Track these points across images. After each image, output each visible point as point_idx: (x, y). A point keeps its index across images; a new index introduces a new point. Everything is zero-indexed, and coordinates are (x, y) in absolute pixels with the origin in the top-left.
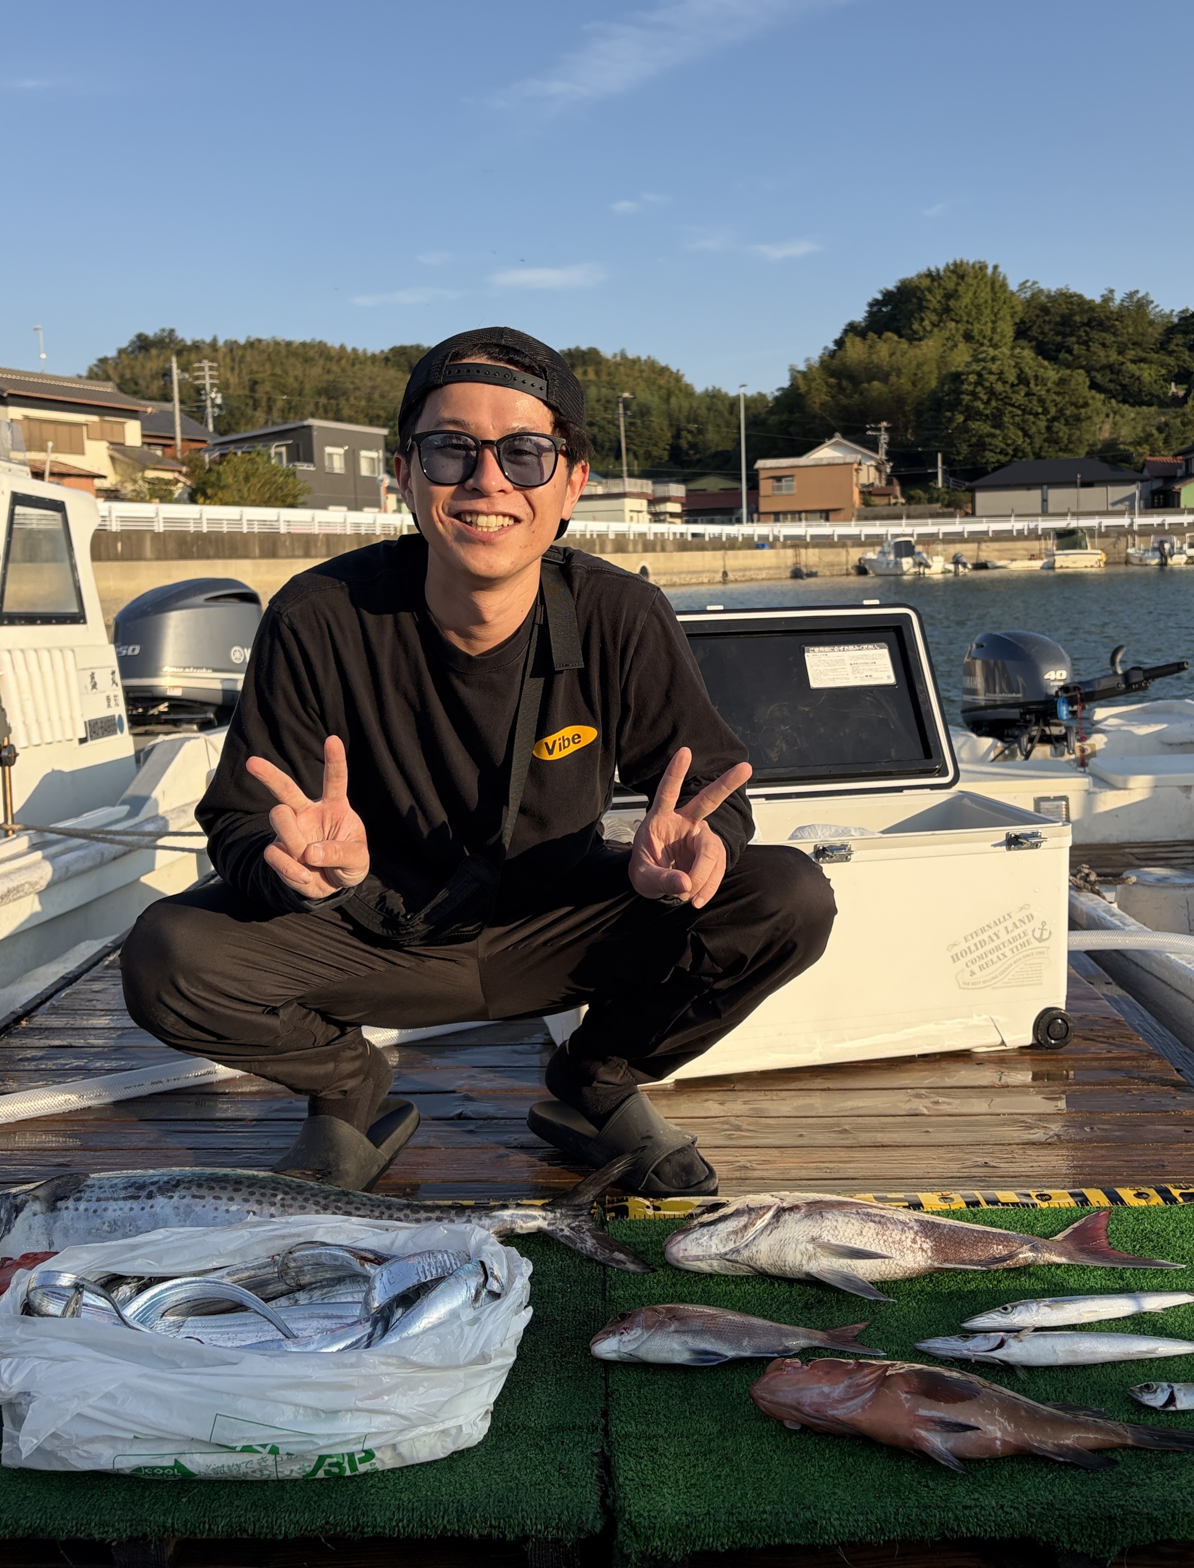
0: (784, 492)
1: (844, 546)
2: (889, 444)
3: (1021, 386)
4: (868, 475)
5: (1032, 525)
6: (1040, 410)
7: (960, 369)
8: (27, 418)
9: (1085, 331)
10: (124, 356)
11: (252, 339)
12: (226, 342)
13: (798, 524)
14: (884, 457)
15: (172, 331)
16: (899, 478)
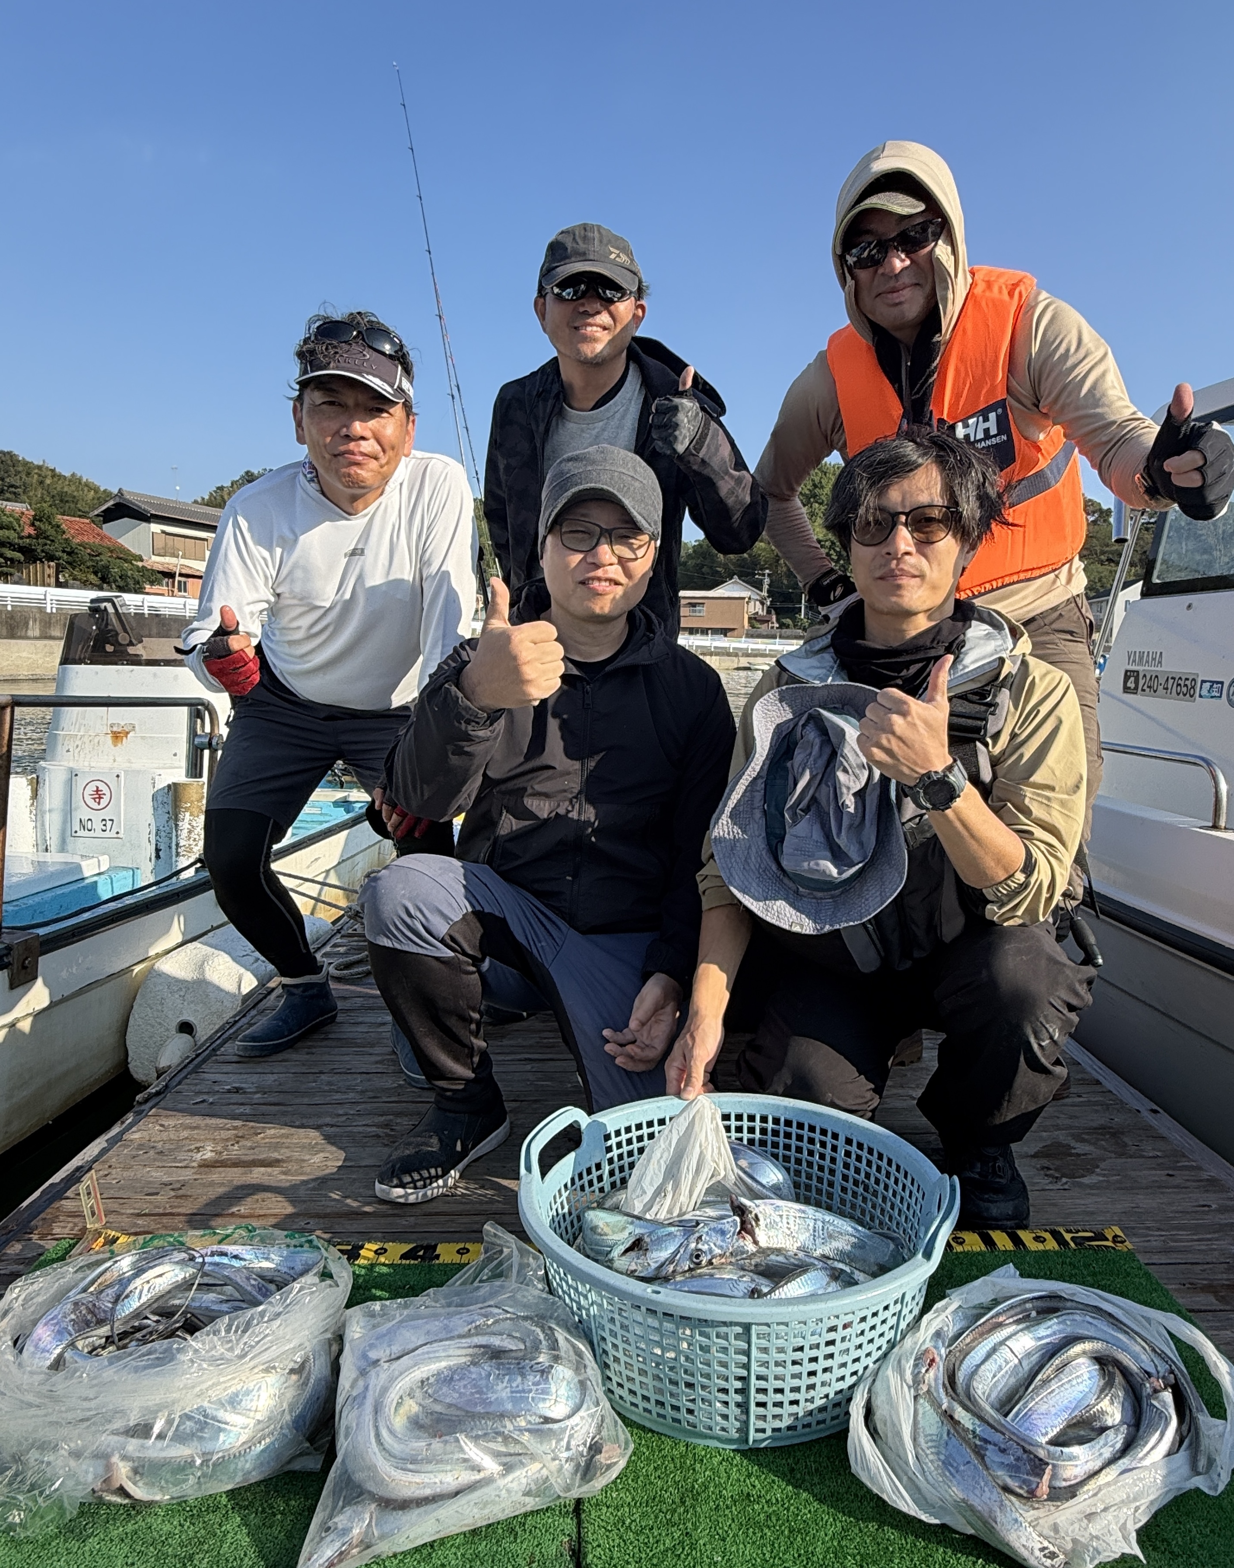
0: (697, 615)
1: (736, 655)
2: (769, 585)
4: (756, 608)
8: (163, 532)
13: (705, 637)
14: (766, 594)
16: (775, 609)
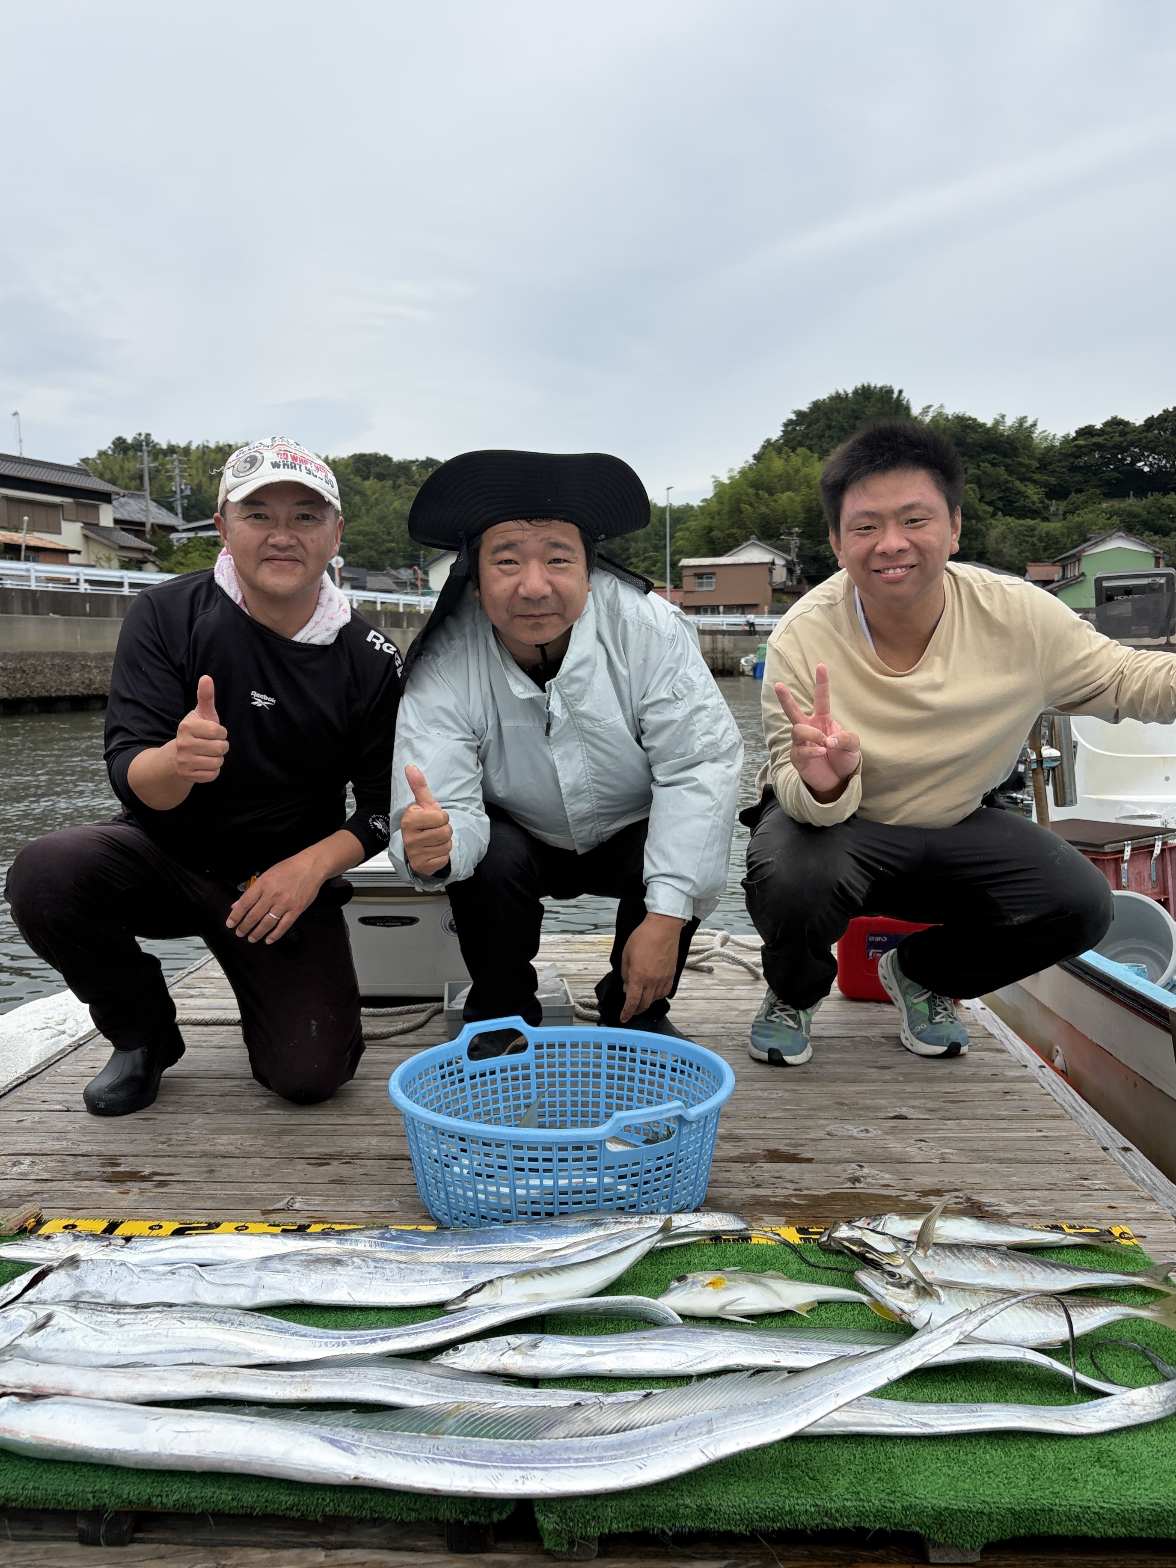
0: (705, 589)
2: (800, 548)
4: (782, 576)
10: (103, 457)
11: (221, 444)
12: (198, 448)
13: (716, 616)
14: (795, 560)
15: (148, 435)
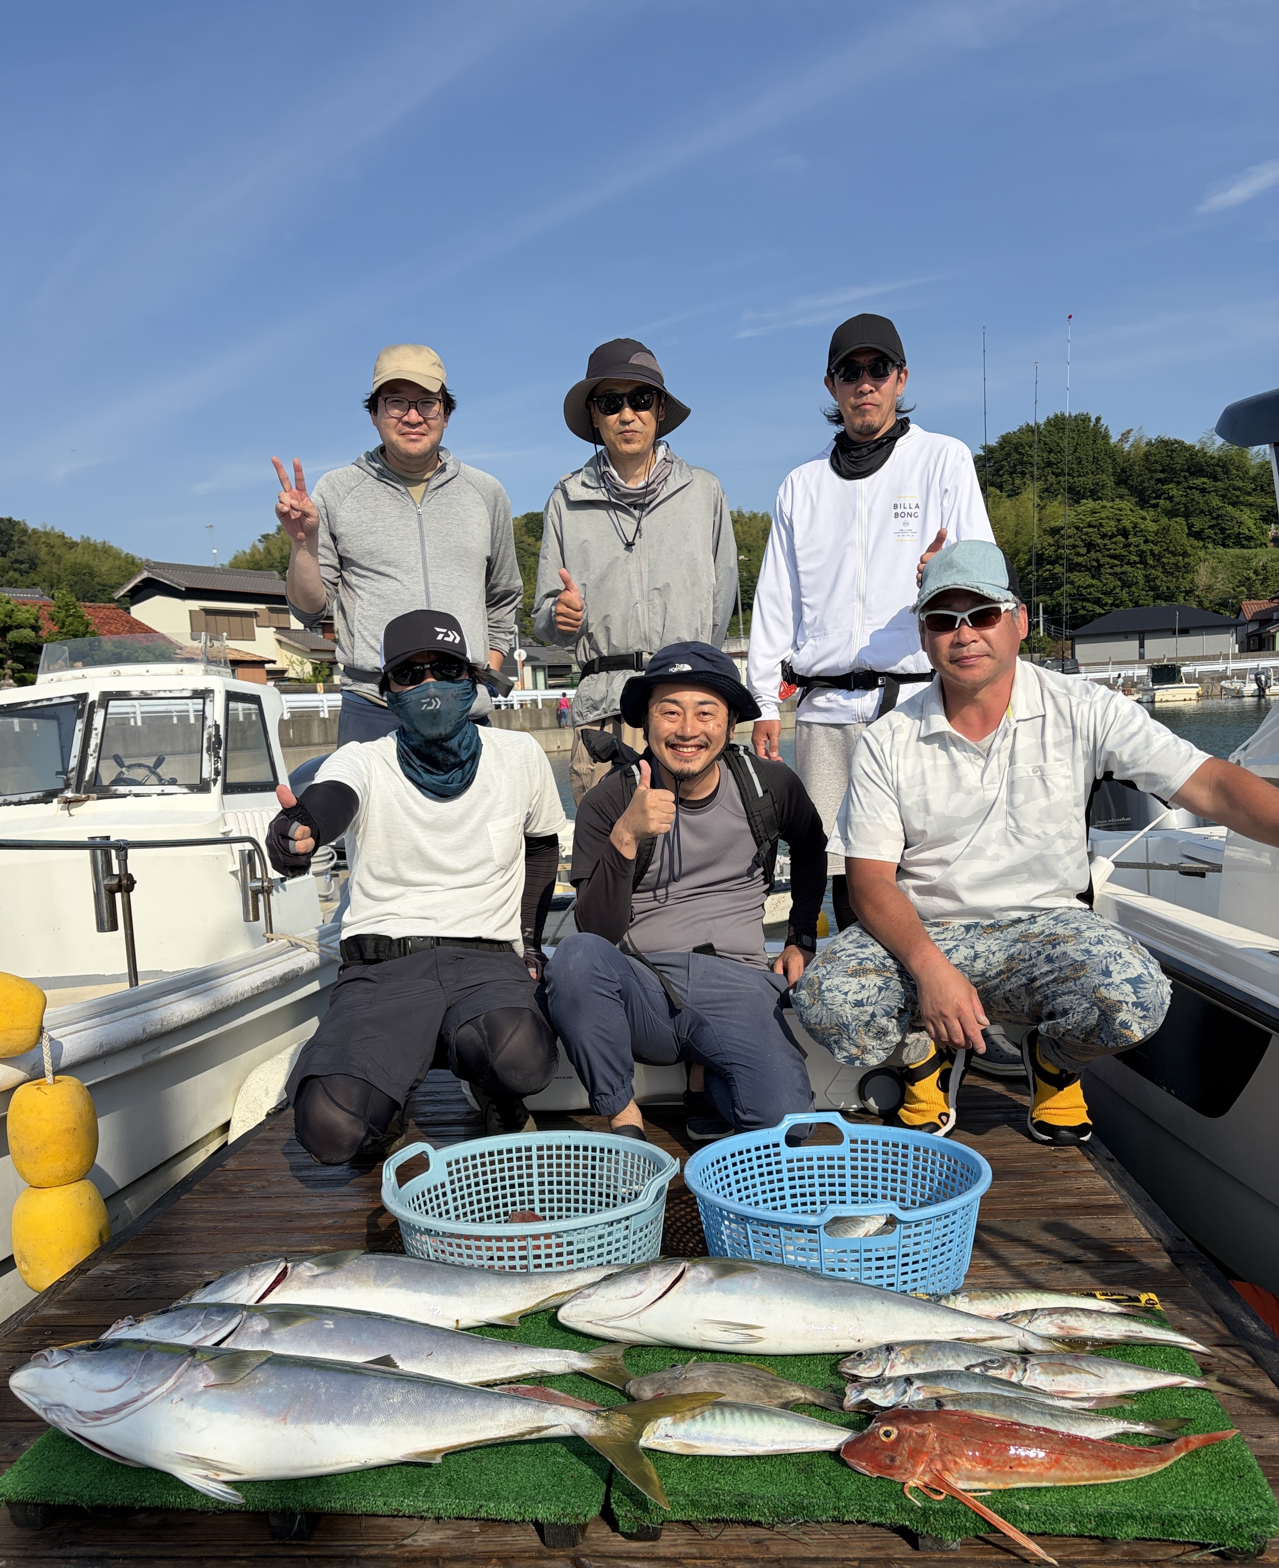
3: (1120, 538)
5: (1130, 673)
6: (1137, 559)
7: (1059, 523)
8: (203, 609)
9: (1185, 477)
